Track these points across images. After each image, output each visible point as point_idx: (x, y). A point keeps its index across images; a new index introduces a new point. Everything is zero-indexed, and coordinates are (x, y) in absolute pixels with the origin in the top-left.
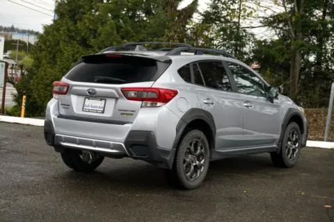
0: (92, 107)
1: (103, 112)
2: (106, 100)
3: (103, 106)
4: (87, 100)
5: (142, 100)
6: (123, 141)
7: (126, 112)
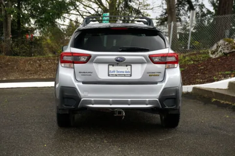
0: (118, 72)
1: (131, 75)
2: (131, 66)
3: (130, 70)
4: (111, 67)
5: (166, 63)
6: (158, 97)
7: (154, 74)
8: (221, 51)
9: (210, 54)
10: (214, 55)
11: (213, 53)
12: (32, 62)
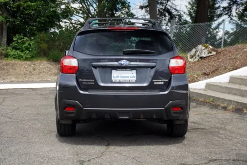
8: (198, 55)
9: (189, 58)
10: (193, 59)
11: (192, 57)
12: (26, 67)
